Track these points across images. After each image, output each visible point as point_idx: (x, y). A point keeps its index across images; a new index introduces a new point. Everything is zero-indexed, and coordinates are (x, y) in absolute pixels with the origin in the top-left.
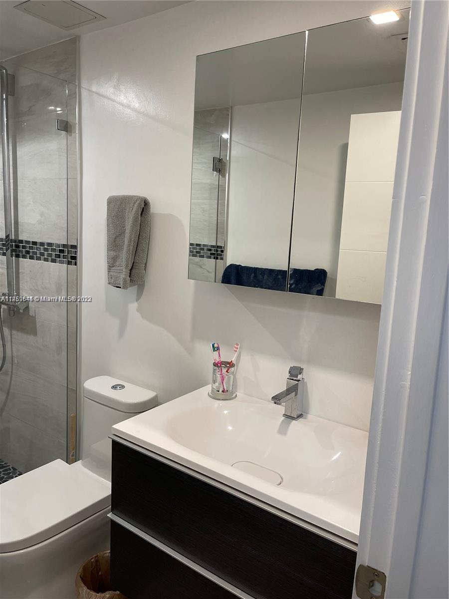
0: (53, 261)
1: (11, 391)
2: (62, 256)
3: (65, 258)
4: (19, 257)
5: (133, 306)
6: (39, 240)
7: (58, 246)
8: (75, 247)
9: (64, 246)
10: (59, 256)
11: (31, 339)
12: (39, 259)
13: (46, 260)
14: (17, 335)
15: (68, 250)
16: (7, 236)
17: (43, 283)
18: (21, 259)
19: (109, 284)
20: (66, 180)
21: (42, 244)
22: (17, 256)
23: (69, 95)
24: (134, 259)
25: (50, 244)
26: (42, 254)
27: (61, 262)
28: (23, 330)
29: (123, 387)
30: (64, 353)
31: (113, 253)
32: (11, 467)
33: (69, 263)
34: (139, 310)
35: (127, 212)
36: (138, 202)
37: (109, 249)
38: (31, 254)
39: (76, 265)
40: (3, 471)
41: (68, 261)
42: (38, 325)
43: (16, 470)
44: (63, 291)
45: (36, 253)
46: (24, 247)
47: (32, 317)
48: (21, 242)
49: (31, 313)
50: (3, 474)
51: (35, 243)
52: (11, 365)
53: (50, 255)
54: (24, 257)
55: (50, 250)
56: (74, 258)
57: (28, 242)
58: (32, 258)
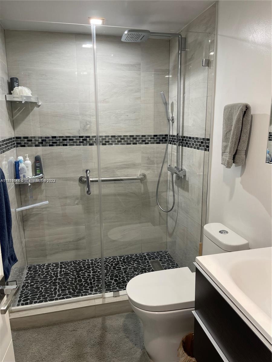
0: (198, 149)
1: (177, 221)
2: (202, 146)
3: (204, 147)
4: (183, 146)
5: (238, 180)
6: (192, 136)
7: (201, 139)
8: (208, 140)
9: (204, 139)
10: (200, 146)
11: (186, 194)
12: (191, 147)
13: (195, 148)
14: (181, 191)
15: (205, 142)
16: (178, 134)
17: (192, 162)
18: (184, 147)
19: (222, 164)
20: (206, 97)
21: (193, 138)
22: (182, 146)
23: (211, 42)
24: (238, 147)
25: (197, 138)
26: (193, 144)
27: (202, 149)
28: (183, 188)
29: (227, 232)
30: (201, 205)
31: (225, 144)
32: (175, 263)
33: (205, 150)
34: (241, 183)
35: (234, 115)
36: (241, 107)
37: (223, 141)
38: (188, 145)
39: (208, 151)
40: (172, 264)
41: (205, 148)
42: (190, 186)
43: (178, 266)
44: (202, 167)
45: (190, 144)
46: (186, 140)
47: (187, 181)
48: (184, 137)
49: (187, 179)
50: (171, 266)
51: (190, 138)
52: (177, 207)
53: (196, 145)
54: (185, 146)
55: (197, 142)
56: (208, 147)
57: (187, 137)
58: (188, 147)
